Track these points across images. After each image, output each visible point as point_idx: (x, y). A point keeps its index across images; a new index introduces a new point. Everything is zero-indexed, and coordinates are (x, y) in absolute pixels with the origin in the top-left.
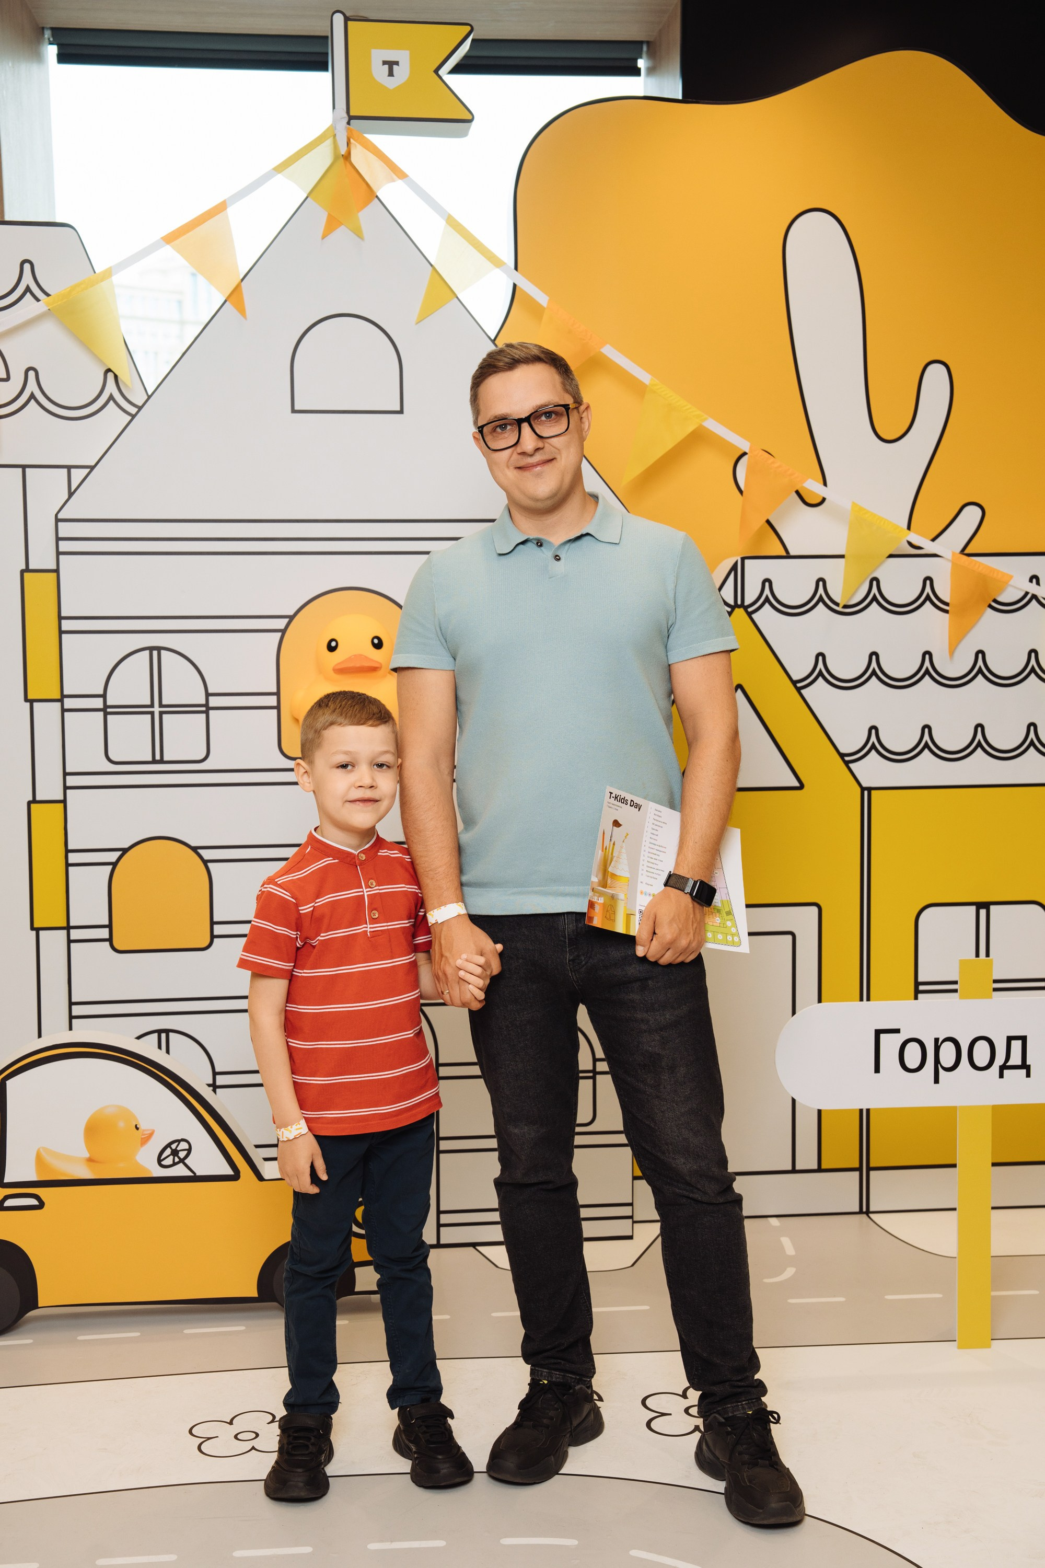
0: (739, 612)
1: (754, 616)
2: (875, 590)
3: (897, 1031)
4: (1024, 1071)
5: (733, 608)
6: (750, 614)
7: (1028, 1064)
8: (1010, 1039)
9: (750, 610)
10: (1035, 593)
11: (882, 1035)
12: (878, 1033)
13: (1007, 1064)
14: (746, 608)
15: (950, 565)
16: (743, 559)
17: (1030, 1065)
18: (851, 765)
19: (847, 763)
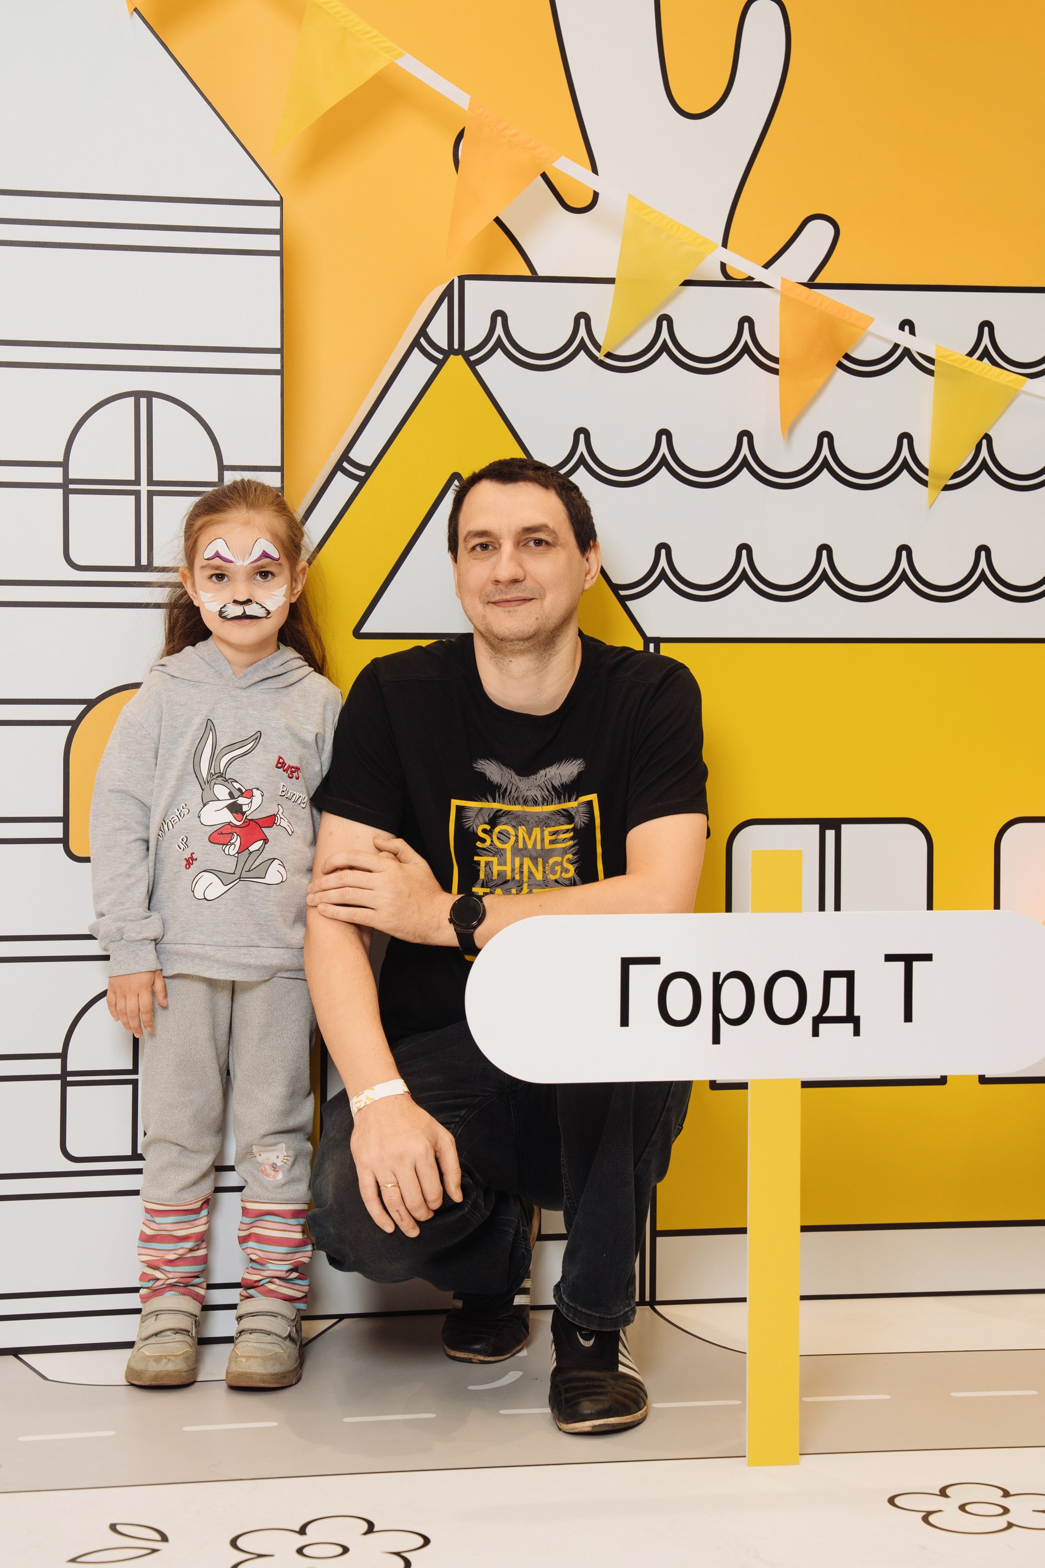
0: (456, 362)
1: (478, 368)
2: (665, 334)
3: (656, 961)
4: (850, 1027)
5: (447, 354)
6: (472, 365)
7: (856, 1014)
8: (829, 975)
9: (472, 358)
10: (907, 346)
11: (633, 968)
12: (626, 963)
13: (824, 1015)
14: (466, 355)
15: (777, 298)
16: (462, 279)
17: (858, 1018)
18: (628, 603)
19: (623, 600)
